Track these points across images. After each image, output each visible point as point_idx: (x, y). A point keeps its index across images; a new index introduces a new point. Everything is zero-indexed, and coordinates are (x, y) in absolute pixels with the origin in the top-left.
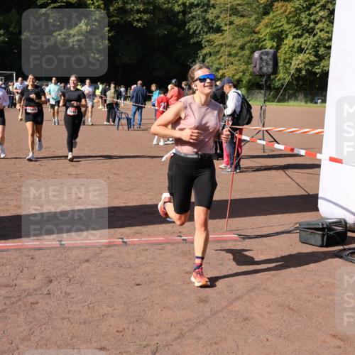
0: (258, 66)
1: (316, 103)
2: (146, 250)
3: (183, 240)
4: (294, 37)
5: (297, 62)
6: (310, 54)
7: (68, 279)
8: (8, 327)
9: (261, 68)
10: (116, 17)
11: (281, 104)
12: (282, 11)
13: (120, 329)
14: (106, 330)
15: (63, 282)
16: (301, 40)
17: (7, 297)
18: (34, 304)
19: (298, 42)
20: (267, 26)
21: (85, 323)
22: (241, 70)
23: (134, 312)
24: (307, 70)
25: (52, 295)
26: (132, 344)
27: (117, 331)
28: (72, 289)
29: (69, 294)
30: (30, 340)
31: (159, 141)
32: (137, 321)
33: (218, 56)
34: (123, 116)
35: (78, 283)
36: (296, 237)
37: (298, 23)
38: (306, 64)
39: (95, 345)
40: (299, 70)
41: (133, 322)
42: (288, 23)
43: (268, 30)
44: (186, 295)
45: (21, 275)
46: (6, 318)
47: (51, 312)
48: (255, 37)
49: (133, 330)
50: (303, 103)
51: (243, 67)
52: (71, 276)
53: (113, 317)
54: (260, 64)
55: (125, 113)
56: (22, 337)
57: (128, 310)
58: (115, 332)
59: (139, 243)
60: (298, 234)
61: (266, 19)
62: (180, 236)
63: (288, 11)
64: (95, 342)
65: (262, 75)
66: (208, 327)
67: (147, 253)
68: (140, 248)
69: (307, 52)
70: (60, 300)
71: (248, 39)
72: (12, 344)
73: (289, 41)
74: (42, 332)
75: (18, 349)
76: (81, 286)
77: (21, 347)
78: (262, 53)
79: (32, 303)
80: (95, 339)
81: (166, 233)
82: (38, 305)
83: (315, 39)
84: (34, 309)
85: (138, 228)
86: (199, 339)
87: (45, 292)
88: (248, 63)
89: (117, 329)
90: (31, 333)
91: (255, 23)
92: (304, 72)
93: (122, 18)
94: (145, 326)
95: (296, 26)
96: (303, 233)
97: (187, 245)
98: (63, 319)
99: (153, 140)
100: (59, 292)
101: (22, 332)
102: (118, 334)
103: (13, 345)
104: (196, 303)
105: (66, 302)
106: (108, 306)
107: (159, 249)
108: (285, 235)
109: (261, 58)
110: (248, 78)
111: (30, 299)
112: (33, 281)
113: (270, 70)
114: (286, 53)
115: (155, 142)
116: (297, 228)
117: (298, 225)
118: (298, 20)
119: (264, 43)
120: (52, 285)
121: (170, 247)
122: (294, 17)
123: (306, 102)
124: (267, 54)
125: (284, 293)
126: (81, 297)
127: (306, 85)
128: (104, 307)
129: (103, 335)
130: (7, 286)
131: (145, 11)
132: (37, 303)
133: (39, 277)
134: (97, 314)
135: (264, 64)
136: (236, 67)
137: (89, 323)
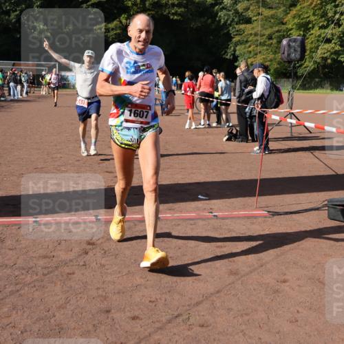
0: (286, 53)
1: (342, 90)
2: (179, 225)
3: (214, 216)
4: (321, 28)
5: (323, 51)
6: (335, 43)
7: (103, 252)
8: (46, 295)
9: (289, 55)
10: (152, 10)
11: (307, 91)
12: (308, 3)
13: (152, 300)
14: (139, 300)
15: (99, 254)
16: (326, 31)
17: (45, 268)
18: (70, 274)
19: (324, 33)
20: (294, 17)
21: (119, 293)
22: (269, 59)
23: (166, 283)
24: (333, 60)
25: (88, 266)
26: (164, 314)
27: (150, 301)
28: (107, 261)
29: (104, 266)
30: (66, 308)
31: (191, 125)
32: (169, 292)
33: (247, 45)
34: (158, 102)
35: (112, 255)
36: (324, 214)
37: (324, 15)
38: (332, 54)
39: (128, 314)
40: (325, 59)
41: (166, 293)
42: (314, 14)
43: (296, 21)
44: (217, 268)
45: (58, 248)
46: (43, 287)
47: (86, 282)
48: (284, 27)
49: (166, 300)
50: (329, 91)
51: (271, 56)
52: (106, 249)
53: (146, 288)
54: (288, 50)
55: (159, 100)
56: (58, 306)
57: (160, 281)
58: (147, 302)
59: (171, 218)
60: (327, 212)
61: (294, 11)
62: (211, 213)
63: (314, 3)
64: (128, 311)
65: (290, 62)
66: (238, 298)
67: (179, 227)
68: (173, 223)
69: (333, 41)
70: (95, 271)
71: (277, 29)
72: (48, 311)
73: (316, 31)
74: (77, 301)
75: (54, 316)
76: (116, 258)
77: (57, 314)
78: (290, 40)
79: (68, 274)
80: (129, 309)
81: (198, 209)
82: (75, 276)
83: (340, 29)
84: (70, 279)
85: (171, 204)
86: (230, 310)
87: (82, 263)
88: (275, 53)
89: (149, 299)
90: (67, 301)
91: (282, 15)
92: (329, 61)
93: (157, 12)
94: (177, 297)
95: (322, 17)
96: (332, 210)
97: (218, 221)
98: (98, 289)
99: (185, 125)
100: (95, 264)
101: (59, 301)
102: (151, 304)
103: (50, 312)
104: (227, 276)
105: (101, 273)
106: (141, 277)
107: (191, 224)
108: (313, 212)
109: (289, 45)
110: (275, 66)
111: (67, 270)
112: (70, 253)
113: (298, 56)
114: (312, 43)
115: (187, 126)
116: (326, 205)
117: (326, 202)
118: (323, 12)
119: (292, 32)
120: (87, 257)
121: (201, 223)
122: (320, 9)
123: (332, 90)
124: (295, 41)
125: (314, 267)
126: (115, 269)
127: (332, 73)
128: (137, 278)
129: (136, 305)
130: (45, 257)
131: (179, 5)
132: (73, 273)
133: (77, 250)
134: (130, 285)
135: (292, 50)
136: (264, 56)
137: (123, 293)
